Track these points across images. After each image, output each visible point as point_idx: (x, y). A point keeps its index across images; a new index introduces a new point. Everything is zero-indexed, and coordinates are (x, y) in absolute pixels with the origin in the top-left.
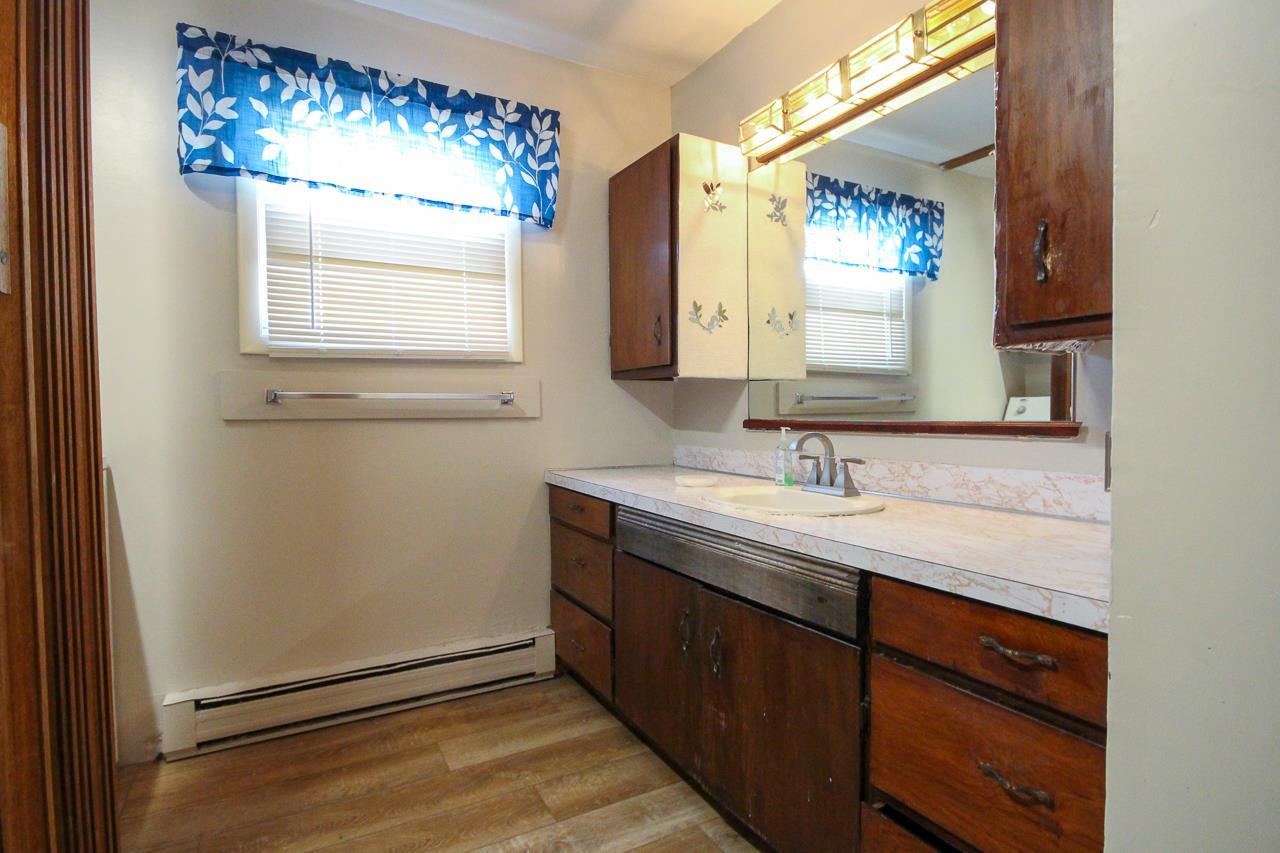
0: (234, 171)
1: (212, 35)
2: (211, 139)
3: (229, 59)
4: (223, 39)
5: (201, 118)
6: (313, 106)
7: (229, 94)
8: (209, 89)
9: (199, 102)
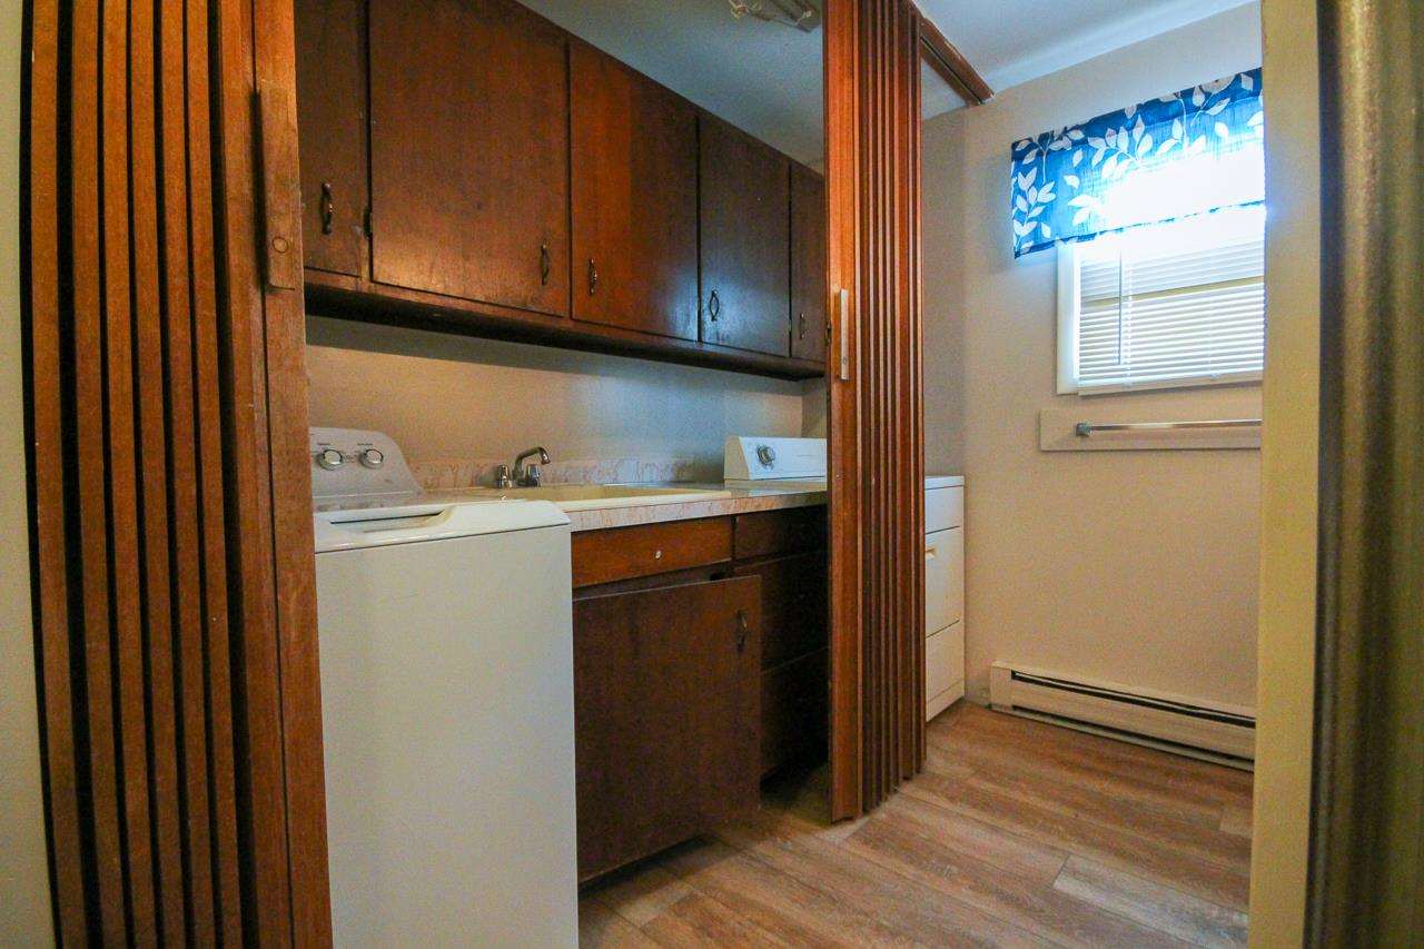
0: (1051, 243)
1: (1036, 141)
2: (1034, 224)
3: (1050, 152)
4: (1045, 138)
5: (1026, 210)
6: (1121, 157)
7: (1048, 181)
8: (1033, 184)
9: (1026, 198)
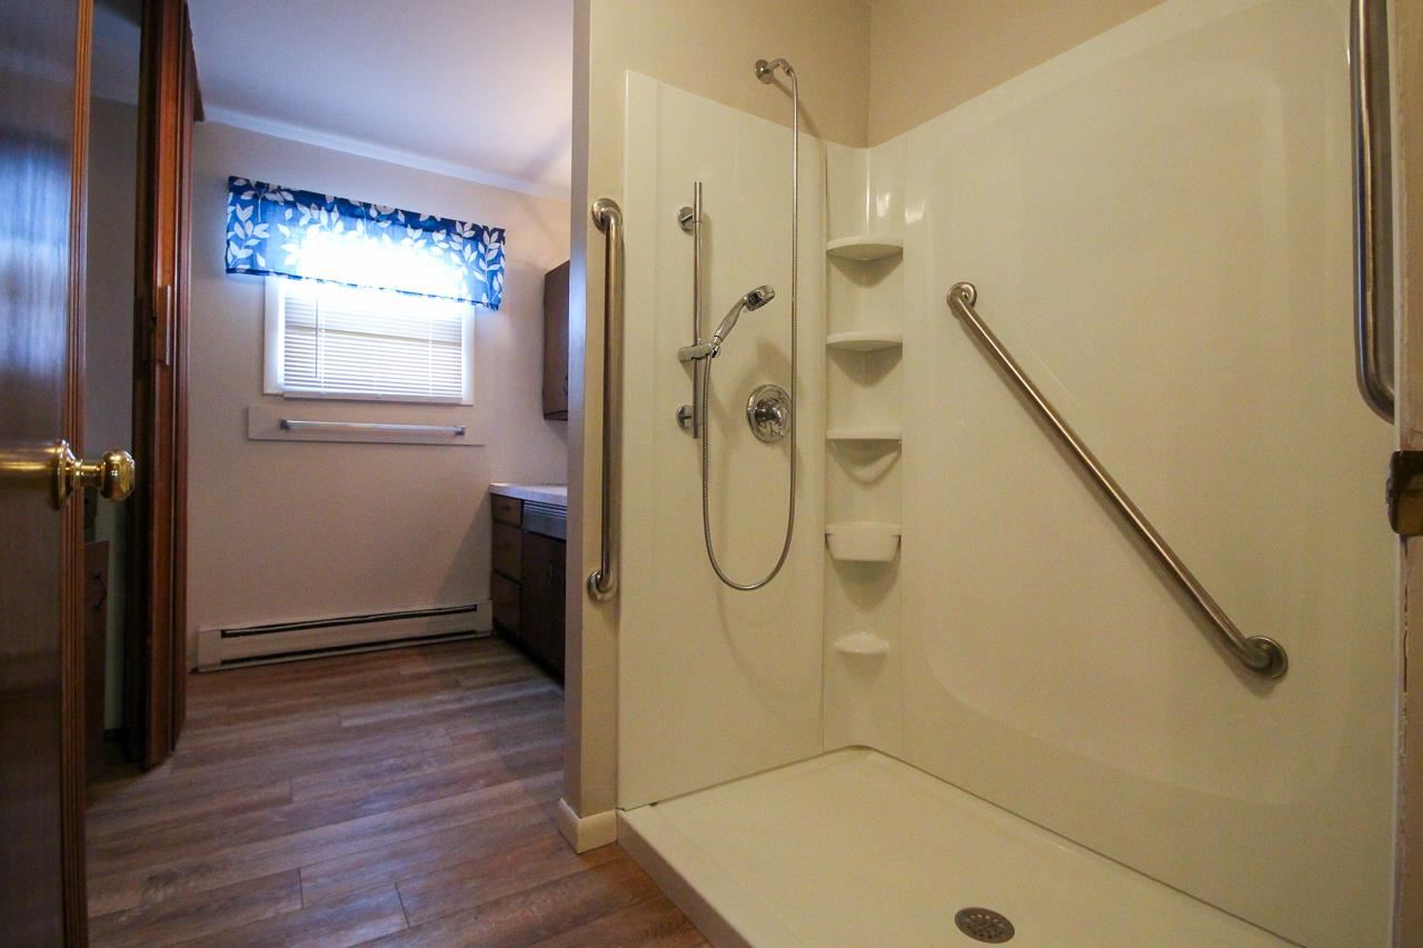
0: (266, 273)
1: (253, 184)
2: (250, 252)
3: (264, 199)
4: (261, 186)
5: (243, 237)
6: (322, 228)
7: (264, 222)
8: (250, 219)
9: (243, 228)
